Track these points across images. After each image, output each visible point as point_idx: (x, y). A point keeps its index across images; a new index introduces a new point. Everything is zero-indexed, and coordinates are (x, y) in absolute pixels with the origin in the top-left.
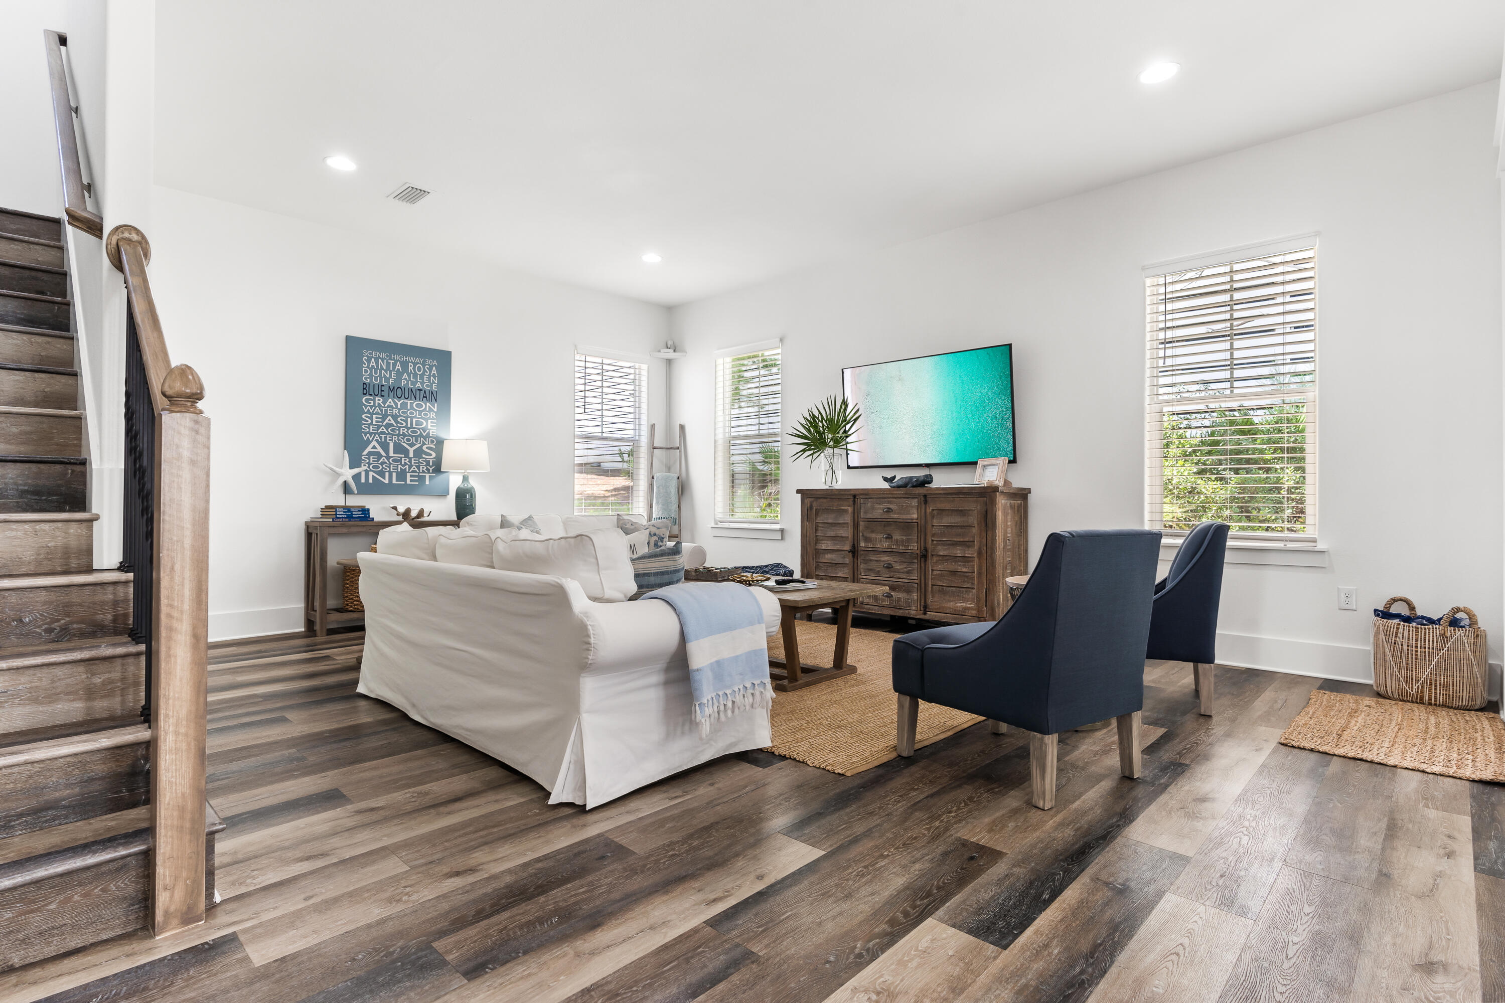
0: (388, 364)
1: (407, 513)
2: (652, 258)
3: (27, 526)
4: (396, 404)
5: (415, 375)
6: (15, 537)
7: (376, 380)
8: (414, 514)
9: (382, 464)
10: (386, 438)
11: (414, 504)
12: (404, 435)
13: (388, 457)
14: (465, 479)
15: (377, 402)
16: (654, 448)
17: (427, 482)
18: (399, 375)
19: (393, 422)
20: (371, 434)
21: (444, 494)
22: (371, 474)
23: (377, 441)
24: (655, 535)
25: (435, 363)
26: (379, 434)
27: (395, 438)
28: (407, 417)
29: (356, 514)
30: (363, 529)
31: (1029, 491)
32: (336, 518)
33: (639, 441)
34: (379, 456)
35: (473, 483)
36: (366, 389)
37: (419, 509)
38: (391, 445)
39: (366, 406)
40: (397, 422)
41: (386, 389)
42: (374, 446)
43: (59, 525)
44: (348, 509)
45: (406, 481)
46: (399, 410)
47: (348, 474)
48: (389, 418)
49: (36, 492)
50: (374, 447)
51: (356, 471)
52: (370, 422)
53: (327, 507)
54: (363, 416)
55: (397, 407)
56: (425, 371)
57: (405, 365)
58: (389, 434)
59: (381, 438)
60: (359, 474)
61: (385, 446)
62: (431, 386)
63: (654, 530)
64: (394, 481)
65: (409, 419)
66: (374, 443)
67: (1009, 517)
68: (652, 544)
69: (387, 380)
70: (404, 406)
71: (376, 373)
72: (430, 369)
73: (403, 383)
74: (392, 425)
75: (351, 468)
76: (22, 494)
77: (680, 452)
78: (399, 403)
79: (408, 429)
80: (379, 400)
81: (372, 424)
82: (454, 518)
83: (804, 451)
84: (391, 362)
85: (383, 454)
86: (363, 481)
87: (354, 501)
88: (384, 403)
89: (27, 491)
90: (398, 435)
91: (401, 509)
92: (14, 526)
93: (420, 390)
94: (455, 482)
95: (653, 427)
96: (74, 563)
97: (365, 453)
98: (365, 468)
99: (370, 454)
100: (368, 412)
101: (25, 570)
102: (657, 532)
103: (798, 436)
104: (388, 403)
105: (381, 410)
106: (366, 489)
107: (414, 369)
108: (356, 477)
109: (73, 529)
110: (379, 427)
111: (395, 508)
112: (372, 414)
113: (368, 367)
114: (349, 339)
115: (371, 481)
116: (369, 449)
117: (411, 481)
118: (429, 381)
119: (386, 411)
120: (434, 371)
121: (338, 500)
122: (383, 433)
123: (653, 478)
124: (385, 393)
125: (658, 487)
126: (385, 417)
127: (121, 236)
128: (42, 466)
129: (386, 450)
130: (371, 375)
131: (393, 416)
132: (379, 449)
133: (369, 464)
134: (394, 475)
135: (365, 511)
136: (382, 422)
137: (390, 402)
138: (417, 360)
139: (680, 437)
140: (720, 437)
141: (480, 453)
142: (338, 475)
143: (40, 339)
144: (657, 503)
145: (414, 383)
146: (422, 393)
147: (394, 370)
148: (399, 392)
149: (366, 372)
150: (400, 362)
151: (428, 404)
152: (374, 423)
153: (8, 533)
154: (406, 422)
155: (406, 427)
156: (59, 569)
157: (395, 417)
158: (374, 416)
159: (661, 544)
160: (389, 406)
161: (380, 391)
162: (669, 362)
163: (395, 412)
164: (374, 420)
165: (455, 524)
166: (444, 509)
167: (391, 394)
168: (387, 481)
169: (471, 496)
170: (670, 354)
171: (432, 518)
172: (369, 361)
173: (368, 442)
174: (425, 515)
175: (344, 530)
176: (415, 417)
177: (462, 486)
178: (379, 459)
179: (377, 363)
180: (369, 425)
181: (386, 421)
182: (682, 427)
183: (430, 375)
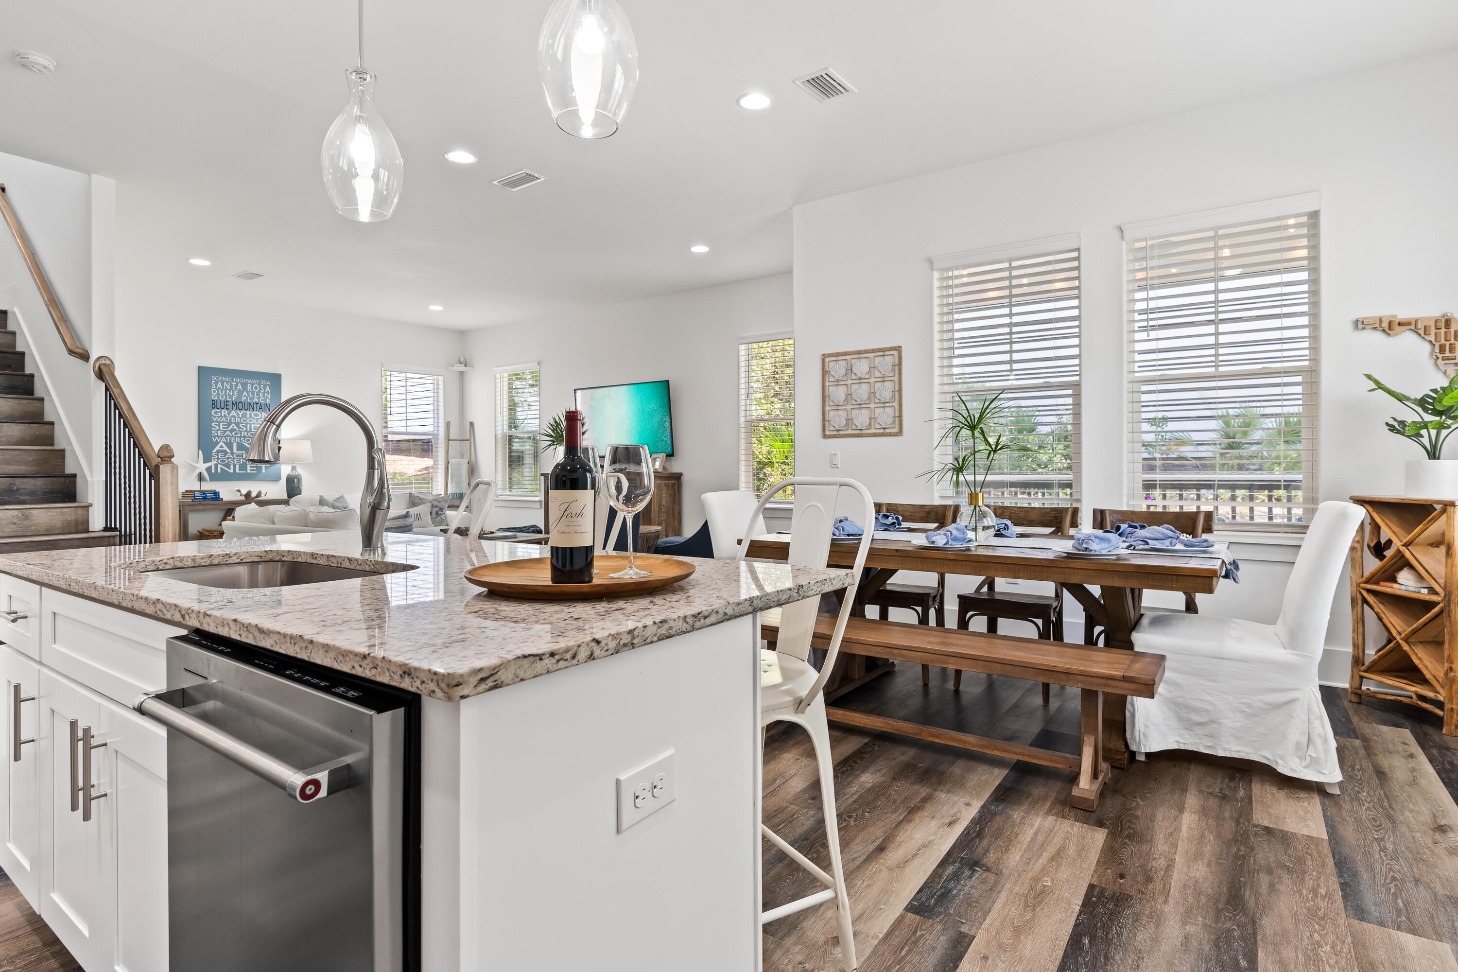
0: (231, 386)
1: (248, 495)
2: (436, 308)
3: (58, 510)
4: (238, 414)
5: (253, 393)
6: (52, 516)
7: (222, 397)
8: (254, 495)
9: (228, 458)
10: (230, 440)
11: (254, 487)
12: (245, 437)
13: (232, 454)
14: (294, 468)
15: (223, 413)
16: (449, 440)
17: (264, 471)
18: (240, 393)
19: (236, 427)
20: (219, 437)
21: (277, 479)
22: (219, 466)
23: (224, 442)
24: (436, 506)
25: (269, 383)
26: (225, 437)
27: (238, 440)
28: (247, 424)
29: (209, 496)
30: (215, 507)
31: (681, 474)
32: (194, 499)
33: (437, 435)
34: (225, 452)
35: (300, 471)
36: (214, 404)
37: (258, 491)
38: (235, 445)
39: (215, 417)
40: (239, 427)
41: (230, 404)
42: (221, 445)
43: (73, 509)
44: (203, 493)
45: (246, 470)
46: (241, 419)
47: (202, 467)
48: (233, 425)
49: (52, 492)
50: (221, 447)
51: (208, 464)
52: (217, 429)
53: (187, 491)
54: (213, 424)
55: (239, 417)
56: (260, 389)
57: (244, 386)
58: (233, 436)
59: (227, 440)
60: (211, 467)
61: (230, 446)
62: (266, 400)
63: (435, 503)
64: (237, 471)
65: (248, 426)
66: (222, 444)
67: (664, 492)
68: (434, 513)
69: (231, 397)
70: (244, 415)
71: (222, 392)
72: (265, 388)
73: (243, 399)
74: (235, 430)
75: (204, 463)
76: (45, 493)
77: (470, 443)
78: (240, 414)
79: (248, 432)
80: (224, 412)
81: (219, 429)
82: (285, 497)
83: (550, 445)
84: (234, 383)
85: (229, 451)
86: (213, 471)
87: (208, 486)
88: (229, 414)
89: (46, 492)
90: (240, 437)
91: (244, 492)
92: (52, 510)
93: (257, 403)
94: (285, 470)
95: (448, 424)
96: (80, 528)
97: (215, 451)
98: (215, 462)
99: (218, 451)
100: (217, 421)
101: (57, 532)
102: (438, 504)
103: (547, 435)
104: (232, 414)
105: (227, 419)
106: (215, 477)
107: (252, 388)
108: (208, 470)
109: (80, 511)
110: (225, 432)
111: (239, 491)
112: (219, 423)
113: (216, 388)
114: (199, 367)
115: (219, 471)
116: (217, 448)
117: (251, 470)
118: (264, 396)
119: (230, 420)
120: (268, 389)
121: (195, 486)
122: (228, 436)
123: (448, 463)
124: (230, 407)
125: (452, 470)
126: (229, 424)
127: (101, 362)
128: (54, 479)
129: (231, 448)
130: (218, 394)
131: (235, 423)
132: (226, 448)
133: (218, 459)
134: (237, 466)
135: (216, 494)
136: (228, 428)
137: (233, 413)
138: (254, 381)
139: (470, 431)
140: (499, 432)
141: (305, 449)
142: (195, 468)
143: (24, 402)
144: (452, 482)
145: (252, 399)
146: (259, 405)
147: (236, 389)
148: (240, 406)
149: (214, 391)
150: (241, 384)
151: (263, 413)
152: (221, 429)
153: (50, 514)
154: (246, 427)
155: (246, 431)
156: (73, 531)
157: (237, 424)
158: (221, 424)
159: (441, 513)
160: (232, 416)
161: (225, 405)
162: (462, 373)
163: (238, 420)
164: (221, 426)
165: (286, 502)
166: (278, 490)
167: (234, 407)
168: (231, 471)
169: (299, 481)
170: (462, 368)
171: (268, 497)
172: (216, 384)
173: (217, 443)
174: (263, 495)
175: (201, 507)
176: (253, 423)
177: (291, 474)
178: (225, 455)
179: (223, 386)
180: (218, 430)
181: (231, 427)
182: (472, 424)
183: (264, 392)
